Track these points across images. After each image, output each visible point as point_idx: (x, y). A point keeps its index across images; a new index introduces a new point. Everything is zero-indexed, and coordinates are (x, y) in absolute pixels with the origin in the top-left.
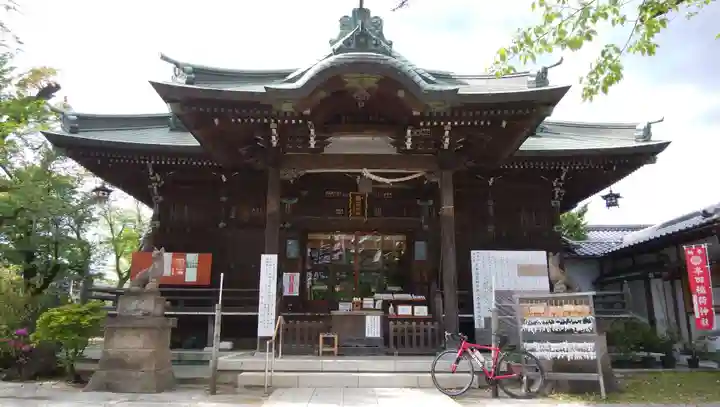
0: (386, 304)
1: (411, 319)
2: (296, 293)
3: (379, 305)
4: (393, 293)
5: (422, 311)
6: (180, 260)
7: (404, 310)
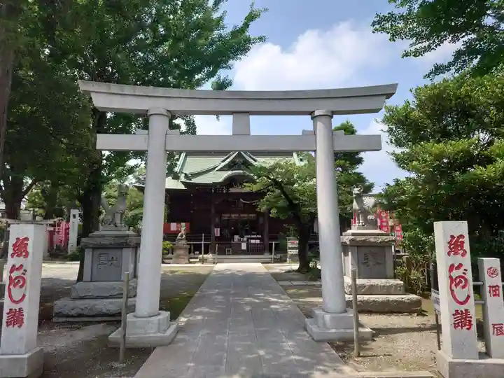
0: (248, 239)
1: (255, 244)
2: (219, 235)
3: (245, 239)
4: (254, 235)
5: (258, 241)
6: (179, 225)
7: (253, 241)
